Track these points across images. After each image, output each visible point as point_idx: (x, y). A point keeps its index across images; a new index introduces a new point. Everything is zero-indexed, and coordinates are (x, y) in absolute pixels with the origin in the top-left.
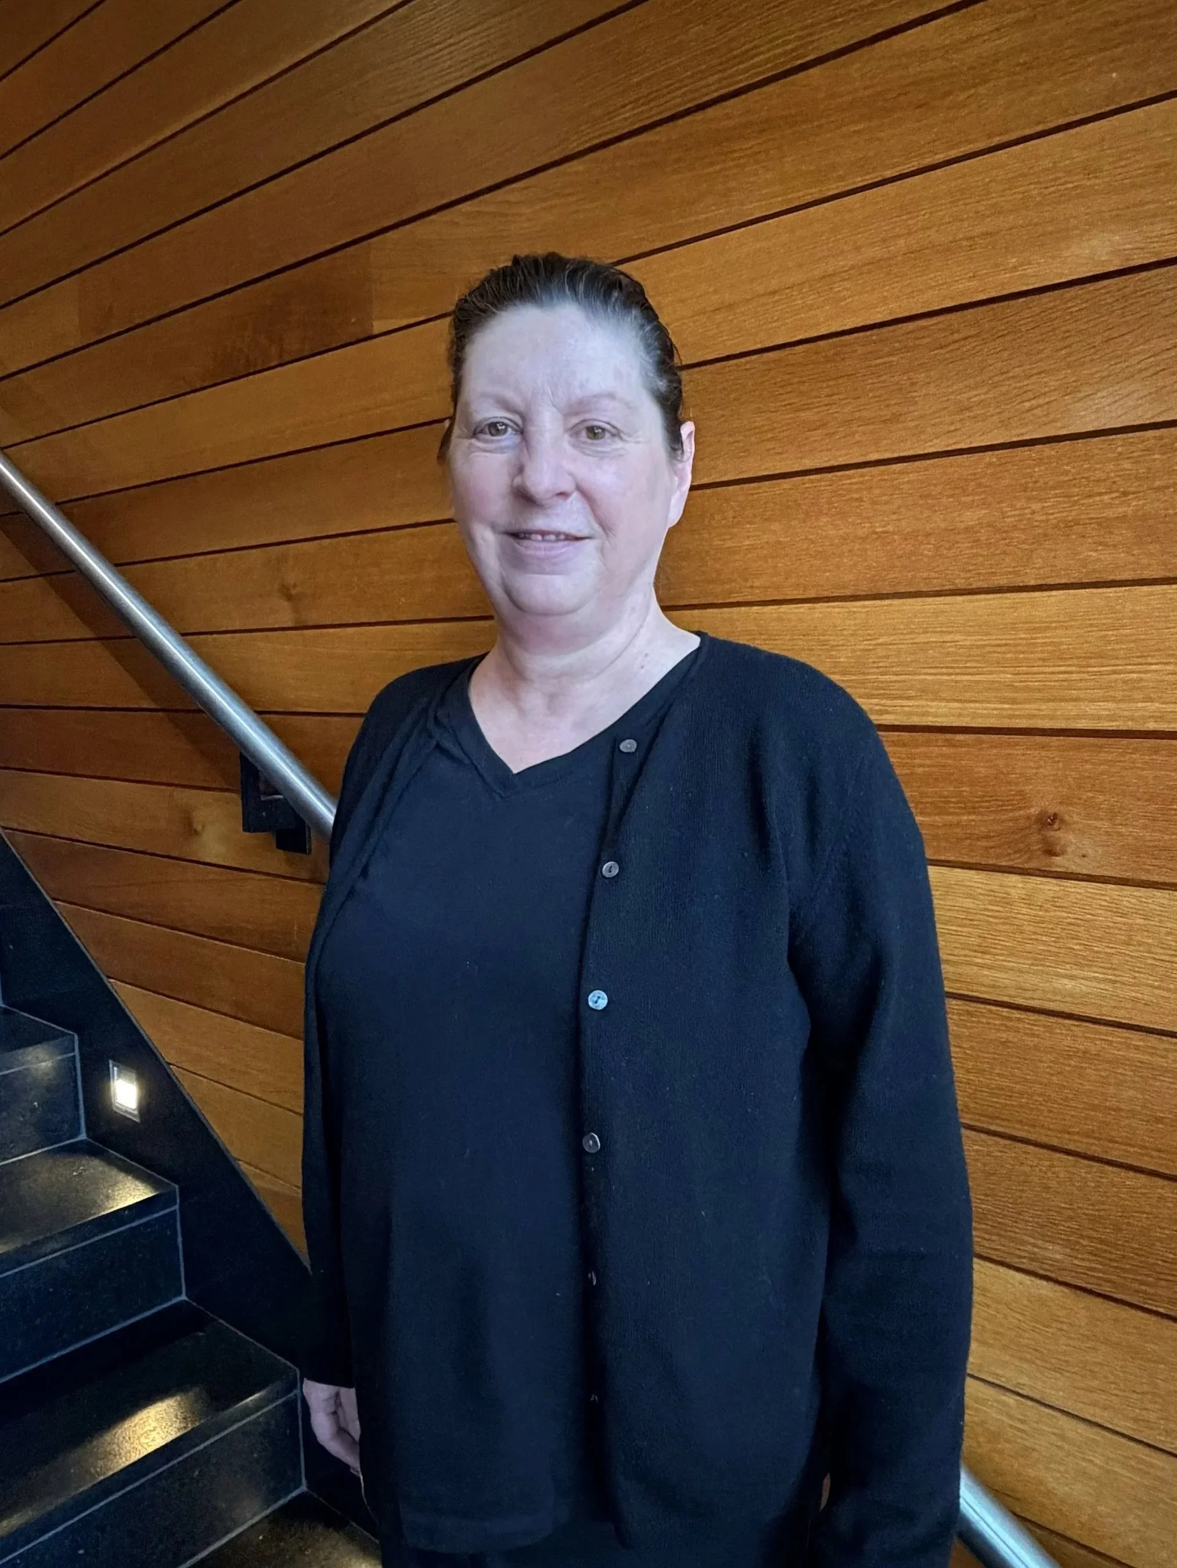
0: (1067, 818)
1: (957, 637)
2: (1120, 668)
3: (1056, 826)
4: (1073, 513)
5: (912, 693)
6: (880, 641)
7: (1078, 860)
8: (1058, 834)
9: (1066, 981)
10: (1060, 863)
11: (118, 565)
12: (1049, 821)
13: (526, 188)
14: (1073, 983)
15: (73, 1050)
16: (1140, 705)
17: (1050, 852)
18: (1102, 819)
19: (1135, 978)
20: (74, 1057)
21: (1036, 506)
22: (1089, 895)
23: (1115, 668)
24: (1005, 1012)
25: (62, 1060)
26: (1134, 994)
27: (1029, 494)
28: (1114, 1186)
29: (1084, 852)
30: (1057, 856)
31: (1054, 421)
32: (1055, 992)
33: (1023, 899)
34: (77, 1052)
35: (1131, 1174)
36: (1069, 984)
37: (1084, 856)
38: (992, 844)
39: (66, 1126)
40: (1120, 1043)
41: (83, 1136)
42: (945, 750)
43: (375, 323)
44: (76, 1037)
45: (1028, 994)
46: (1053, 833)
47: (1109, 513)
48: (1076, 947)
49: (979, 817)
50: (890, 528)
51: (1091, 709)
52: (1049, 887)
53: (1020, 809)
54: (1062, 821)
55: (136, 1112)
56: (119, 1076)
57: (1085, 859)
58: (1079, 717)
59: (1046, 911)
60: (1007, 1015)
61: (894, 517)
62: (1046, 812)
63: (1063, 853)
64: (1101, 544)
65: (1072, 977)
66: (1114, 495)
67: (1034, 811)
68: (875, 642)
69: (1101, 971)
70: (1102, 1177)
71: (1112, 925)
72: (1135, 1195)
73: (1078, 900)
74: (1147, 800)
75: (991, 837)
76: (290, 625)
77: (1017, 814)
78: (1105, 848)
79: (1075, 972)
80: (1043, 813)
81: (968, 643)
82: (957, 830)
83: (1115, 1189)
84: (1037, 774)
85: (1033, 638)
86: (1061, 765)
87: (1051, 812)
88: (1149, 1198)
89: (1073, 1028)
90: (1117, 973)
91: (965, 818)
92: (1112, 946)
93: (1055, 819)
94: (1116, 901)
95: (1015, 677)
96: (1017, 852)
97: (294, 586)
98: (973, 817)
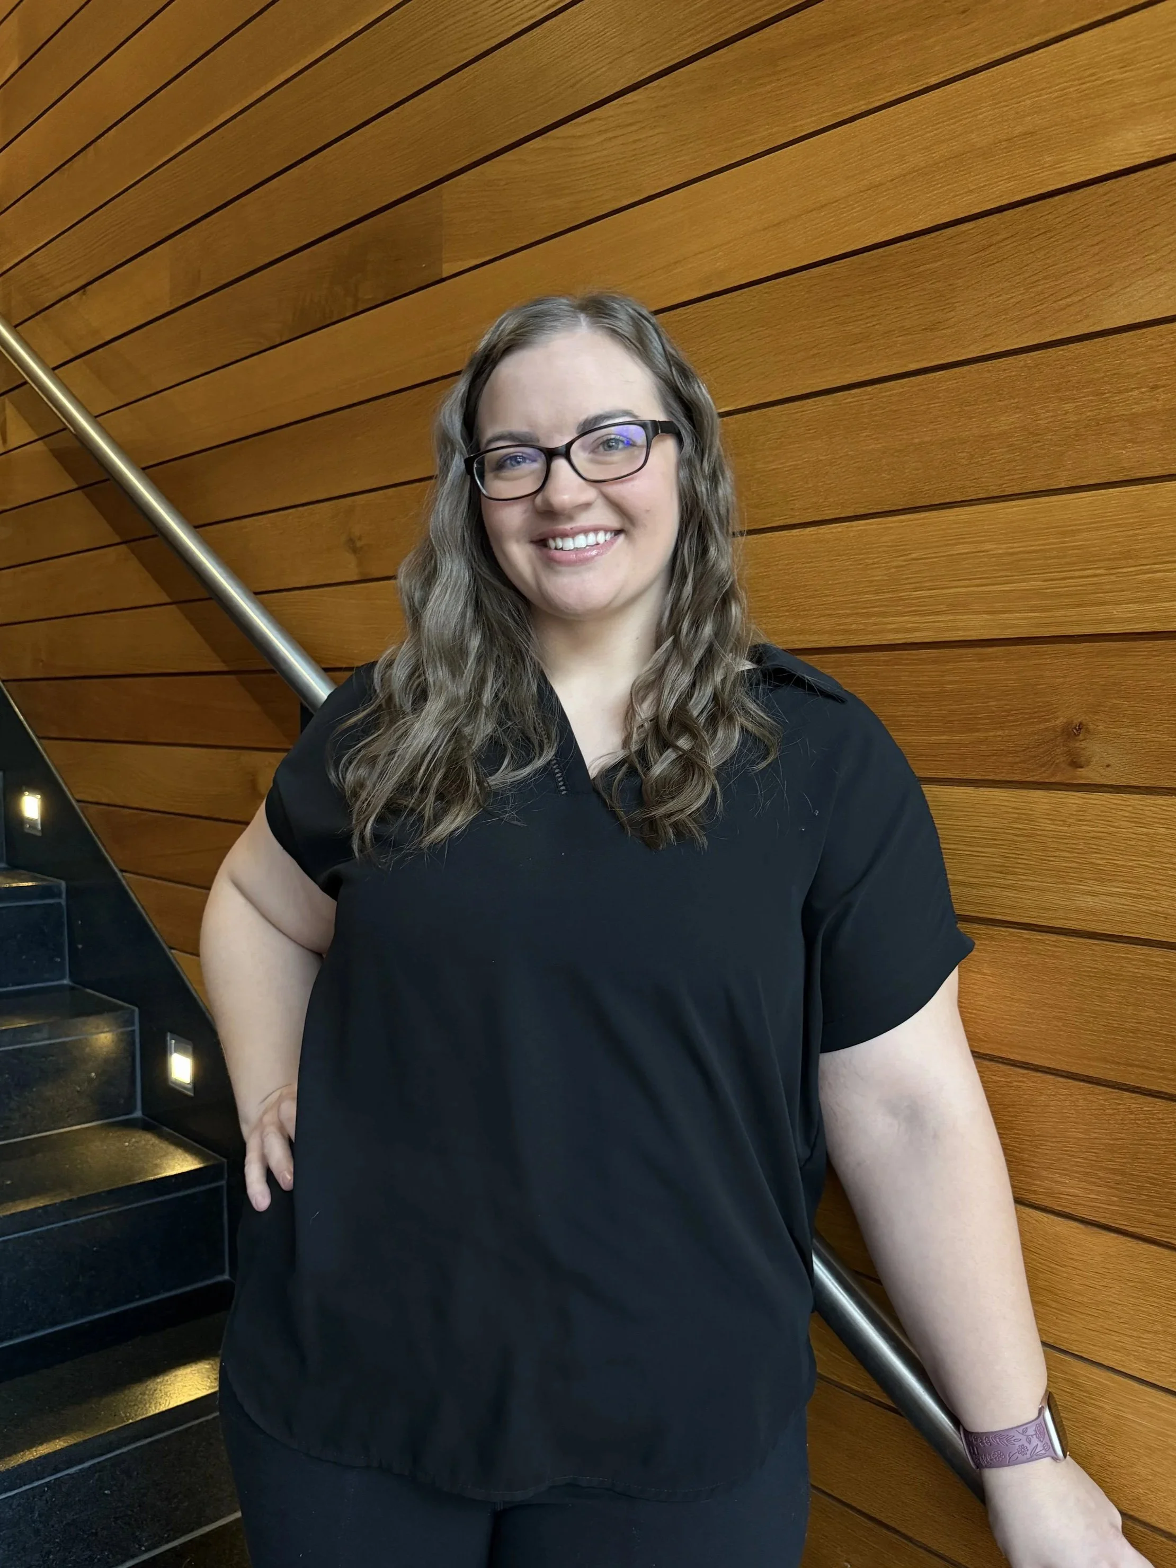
0: (1091, 727)
1: (988, 546)
2: (1147, 567)
3: (1081, 737)
4: (1104, 411)
5: (943, 608)
6: (914, 556)
7: (1102, 771)
8: (1084, 744)
9: (1089, 899)
10: (1087, 775)
11: (197, 527)
12: (1075, 731)
13: (592, 120)
14: (1096, 899)
15: (133, 1024)
16: (1167, 604)
17: (1075, 764)
18: (1127, 727)
19: (1155, 890)
20: (133, 1031)
21: (1068, 407)
22: (1114, 806)
23: (1142, 567)
24: (1026, 934)
25: (122, 1033)
26: (1153, 909)
27: (1060, 394)
28: (1131, 1113)
29: (1108, 762)
30: (1081, 767)
31: (1087, 317)
32: (1079, 910)
33: (1048, 814)
34: (137, 1027)
35: (1150, 1099)
36: (1090, 902)
37: (1108, 766)
38: (1018, 760)
39: (122, 1101)
40: (1140, 960)
41: (138, 1114)
42: (975, 665)
43: (445, 266)
44: (136, 1009)
45: (1051, 914)
46: (1077, 744)
47: (1137, 409)
48: (1099, 862)
49: (1006, 732)
50: (927, 439)
51: (1118, 611)
52: (1074, 799)
53: (1048, 721)
54: (1087, 730)
55: (190, 1086)
56: (176, 1051)
57: (1109, 769)
58: (1106, 621)
59: (1071, 826)
60: (1028, 937)
61: (931, 426)
62: (1072, 723)
63: (1088, 763)
64: (1129, 441)
65: (1094, 894)
66: (1143, 390)
67: (1060, 721)
68: (909, 557)
69: (1120, 884)
70: (1119, 1104)
71: (1134, 836)
72: (1152, 1121)
73: (1102, 812)
74: (1171, 704)
75: (1017, 752)
76: (355, 578)
77: (1042, 726)
78: (1129, 756)
79: (1097, 888)
80: (1069, 724)
81: (1000, 551)
82: (984, 747)
83: (1132, 1116)
84: (1064, 683)
85: (1064, 542)
86: (1087, 672)
87: (1076, 722)
88: (1166, 1123)
89: (1094, 947)
90: (1138, 886)
91: (991, 734)
92: (1134, 858)
93: (1080, 729)
94: (1140, 812)
95: (1046, 583)
96: (1042, 766)
97: (360, 538)
98: (999, 733)
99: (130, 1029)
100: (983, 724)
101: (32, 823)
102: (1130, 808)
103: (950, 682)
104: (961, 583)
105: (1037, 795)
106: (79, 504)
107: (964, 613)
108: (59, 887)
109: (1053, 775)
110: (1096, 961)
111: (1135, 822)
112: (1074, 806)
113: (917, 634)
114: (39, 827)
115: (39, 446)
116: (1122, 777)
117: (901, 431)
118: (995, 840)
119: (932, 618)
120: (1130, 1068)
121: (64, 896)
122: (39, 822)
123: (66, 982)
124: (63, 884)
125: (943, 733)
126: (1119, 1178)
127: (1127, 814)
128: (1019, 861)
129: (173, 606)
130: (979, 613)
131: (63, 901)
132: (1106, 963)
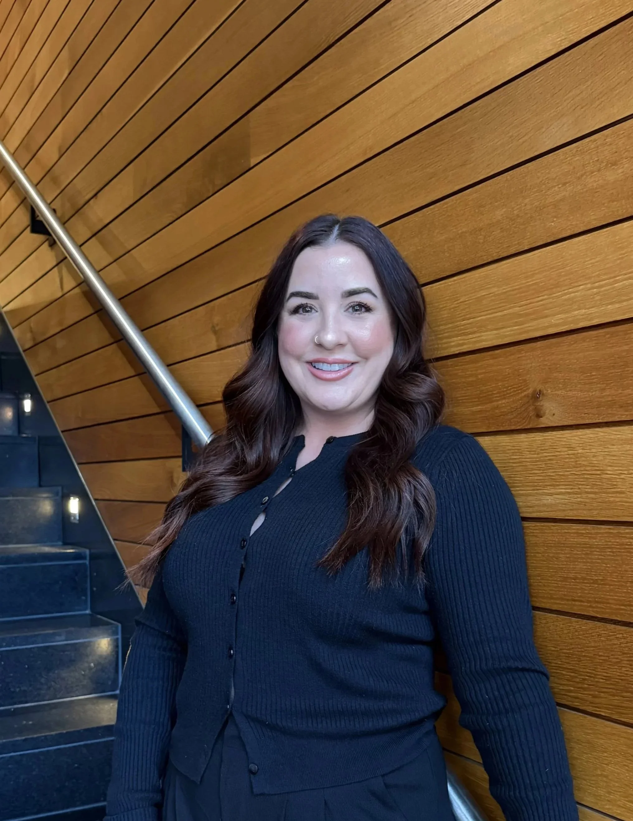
0: (545, 392)
1: (494, 290)
2: (566, 291)
3: (541, 398)
5: (475, 329)
6: (461, 300)
7: (551, 418)
8: (542, 403)
9: (548, 497)
10: (545, 421)
12: (538, 395)
14: (551, 498)
15: (117, 634)
16: (576, 312)
17: (539, 416)
18: (561, 389)
19: (579, 488)
20: (118, 639)
22: (557, 439)
26: (579, 500)
28: (576, 631)
29: (553, 412)
30: (541, 417)
32: (544, 505)
33: (527, 448)
34: (119, 636)
35: (585, 621)
36: (549, 500)
37: (554, 415)
38: (513, 416)
39: (110, 684)
42: (491, 361)
43: (251, 160)
44: (120, 626)
45: (531, 510)
46: (539, 403)
47: (557, 198)
48: (552, 474)
49: (507, 400)
51: (554, 320)
52: (538, 437)
53: (525, 391)
54: (543, 394)
58: (548, 327)
59: (538, 454)
61: (466, 222)
63: (544, 414)
64: (555, 217)
65: (551, 494)
67: (530, 391)
68: (459, 302)
69: (563, 487)
70: (570, 626)
71: (568, 456)
72: (586, 635)
73: (552, 443)
74: (581, 372)
75: (512, 412)
76: (215, 349)
77: (523, 394)
78: (563, 408)
79: (552, 491)
80: (535, 391)
81: (500, 292)
82: (497, 411)
83: (577, 633)
84: (531, 367)
85: (528, 282)
86: (542, 359)
87: (538, 390)
88: (593, 636)
89: (552, 528)
90: (571, 487)
91: (500, 402)
92: (568, 470)
93: (540, 394)
94: (570, 441)
95: (521, 308)
96: (524, 419)
97: (217, 325)
98: (504, 401)
99: (116, 637)
100: (496, 397)
101: (74, 515)
102: (565, 439)
103: (481, 374)
104: (482, 314)
105: (523, 437)
106: (95, 322)
107: (485, 332)
108: (85, 553)
109: (529, 423)
110: (554, 536)
111: (568, 447)
112: (539, 441)
113: (465, 347)
114: (78, 518)
115: (77, 290)
116: (560, 420)
117: (453, 227)
118: (504, 467)
119: (471, 336)
120: (573, 603)
121: (88, 558)
122: (78, 515)
123: (88, 612)
124: (87, 552)
125: (478, 405)
126: (572, 674)
127: (564, 443)
128: (516, 479)
129: (136, 378)
130: (492, 330)
131: (87, 562)
132: (558, 537)
